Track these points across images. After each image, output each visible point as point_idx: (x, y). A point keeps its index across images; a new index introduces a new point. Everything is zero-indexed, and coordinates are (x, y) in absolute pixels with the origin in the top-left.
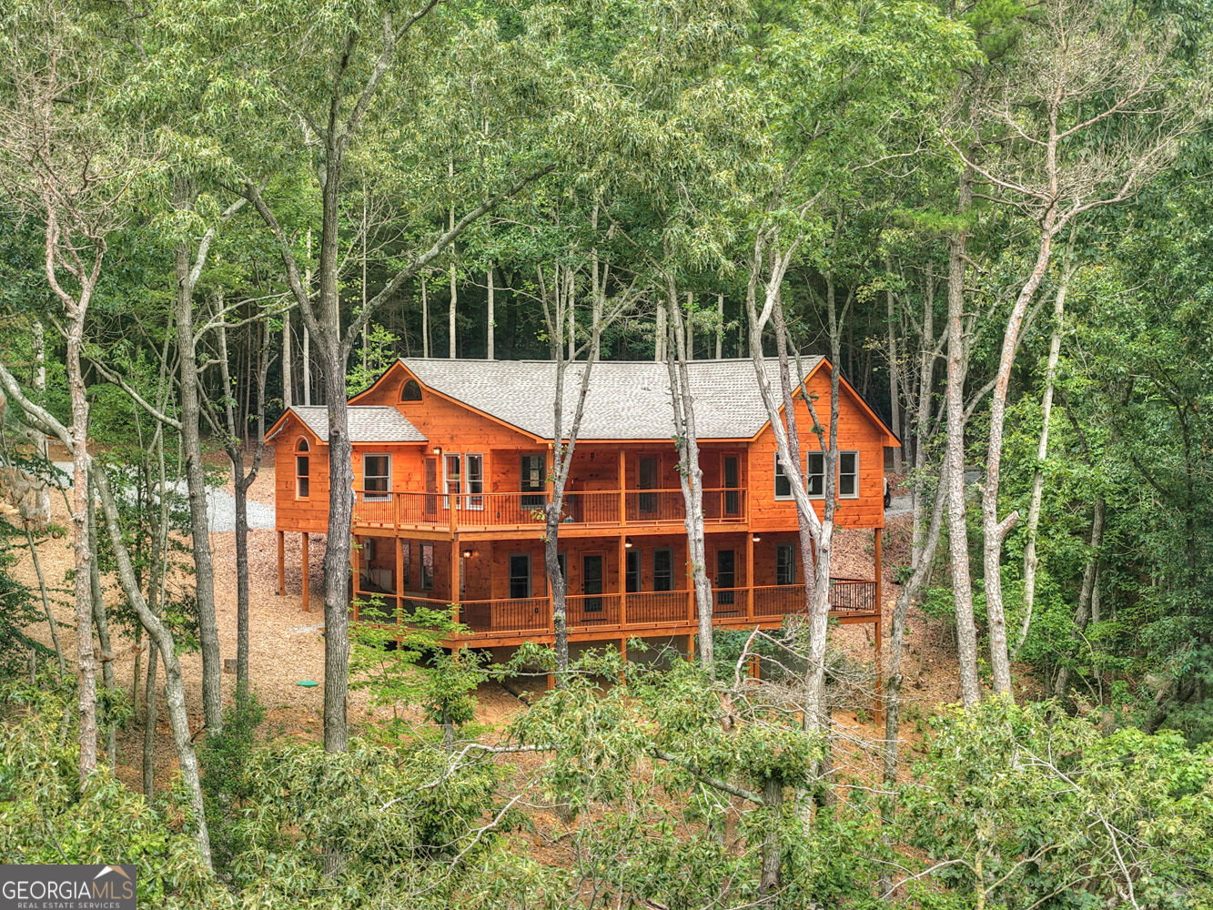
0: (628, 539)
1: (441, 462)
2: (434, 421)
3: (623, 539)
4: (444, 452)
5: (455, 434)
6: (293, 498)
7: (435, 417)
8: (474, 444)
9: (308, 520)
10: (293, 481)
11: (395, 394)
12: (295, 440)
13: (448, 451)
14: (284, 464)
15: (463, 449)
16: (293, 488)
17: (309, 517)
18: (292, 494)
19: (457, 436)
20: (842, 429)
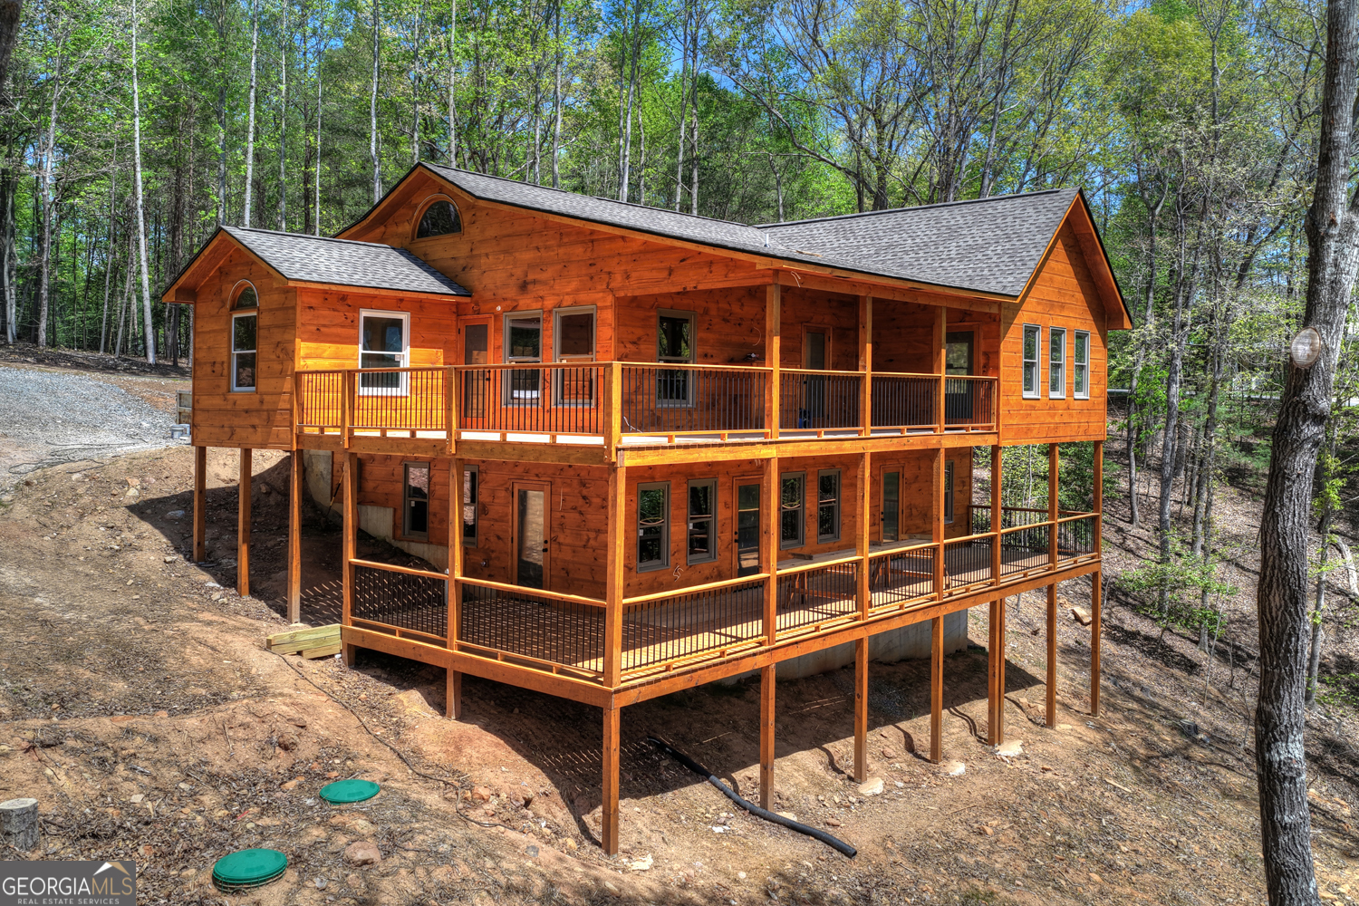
1: (498, 330)
2: (485, 262)
5: (531, 277)
6: (224, 389)
7: (487, 255)
8: (577, 291)
9: (254, 427)
10: (225, 359)
11: (407, 228)
12: (230, 291)
13: (514, 308)
14: (209, 332)
15: (549, 303)
16: (225, 372)
17: (256, 421)
18: (223, 382)
19: (534, 282)
20: (1077, 300)
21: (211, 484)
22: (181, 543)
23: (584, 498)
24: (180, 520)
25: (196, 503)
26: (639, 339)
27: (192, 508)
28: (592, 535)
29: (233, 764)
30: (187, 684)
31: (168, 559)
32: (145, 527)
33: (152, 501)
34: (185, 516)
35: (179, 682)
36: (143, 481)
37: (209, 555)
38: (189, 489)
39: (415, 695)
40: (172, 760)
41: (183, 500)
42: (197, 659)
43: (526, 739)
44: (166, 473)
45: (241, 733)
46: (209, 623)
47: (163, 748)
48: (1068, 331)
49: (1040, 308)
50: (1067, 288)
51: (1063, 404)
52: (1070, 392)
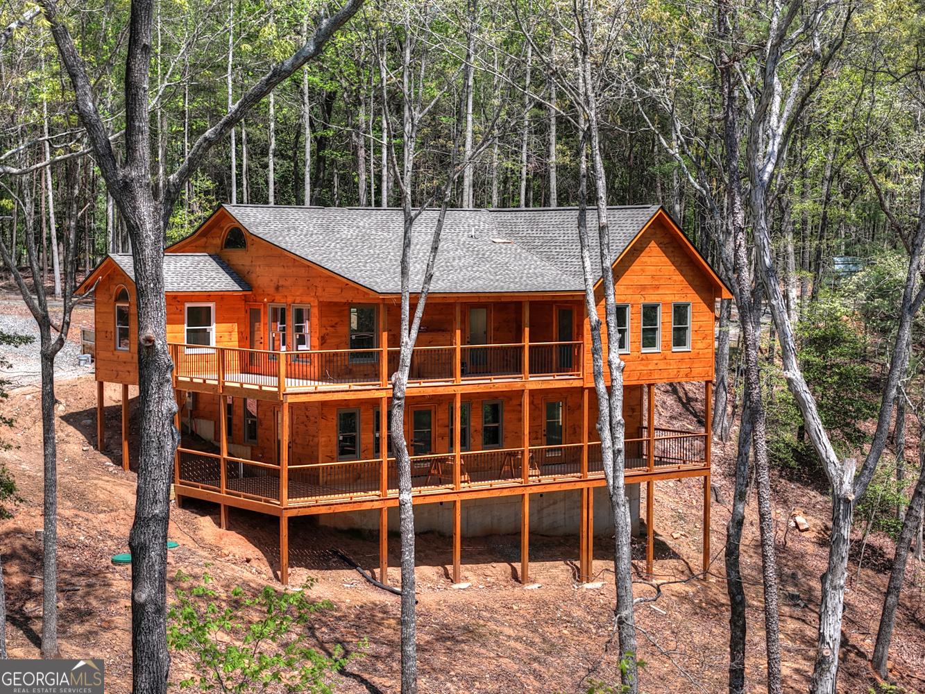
0: (463, 397)
1: (266, 313)
2: (258, 270)
3: (458, 397)
5: (280, 284)
6: (113, 349)
7: (259, 266)
8: (301, 295)
9: (129, 372)
10: (113, 330)
11: (218, 241)
12: (114, 290)
13: (273, 301)
14: (104, 313)
15: (290, 300)
16: (113, 338)
17: (130, 369)
18: (112, 344)
19: (282, 286)
20: (675, 281)
21: (107, 403)
22: (91, 439)
23: (307, 417)
24: (89, 426)
25: (99, 415)
26: (336, 324)
27: (96, 419)
28: (311, 438)
29: (119, 533)
30: (98, 506)
31: (85, 449)
32: (71, 429)
33: (73, 413)
34: (92, 423)
35: (95, 504)
36: (67, 400)
37: (107, 447)
38: (94, 406)
39: (208, 518)
40: (94, 528)
41: (90, 413)
42: (102, 496)
43: (259, 541)
44: (80, 396)
45: (122, 522)
46: (108, 481)
47: (90, 523)
48: (664, 304)
49: (630, 291)
50: (662, 274)
51: (659, 356)
52: (666, 347)
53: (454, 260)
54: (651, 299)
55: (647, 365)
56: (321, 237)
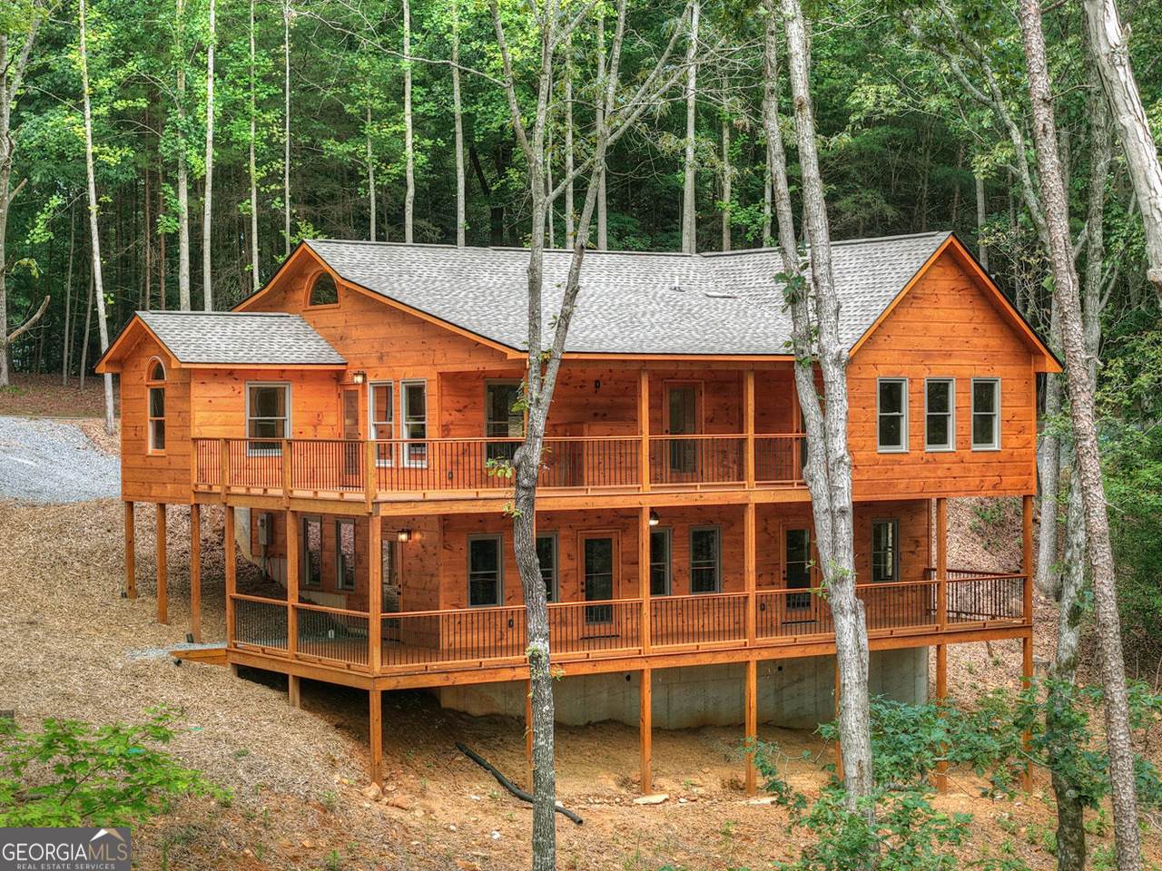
0: (654, 513)
1: (365, 395)
2: (355, 333)
3: (646, 513)
4: (370, 379)
5: (385, 350)
6: (144, 451)
7: (356, 327)
8: (414, 365)
9: (165, 484)
12: (146, 364)
13: (375, 377)
14: (132, 400)
15: (398, 373)
17: (166, 479)
18: (143, 445)
19: (387, 354)
20: (976, 346)
26: (465, 407)
48: (960, 379)
49: (907, 359)
50: (954, 334)
51: (953, 458)
52: (962, 444)
53: (644, 314)
54: (939, 372)
55: (935, 470)
56: (448, 285)
